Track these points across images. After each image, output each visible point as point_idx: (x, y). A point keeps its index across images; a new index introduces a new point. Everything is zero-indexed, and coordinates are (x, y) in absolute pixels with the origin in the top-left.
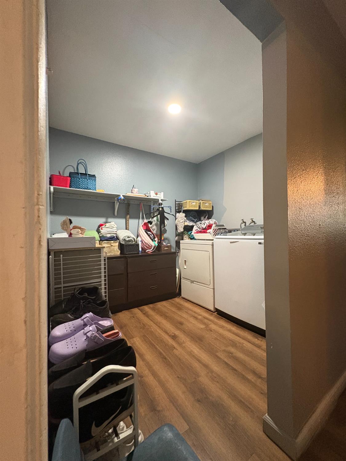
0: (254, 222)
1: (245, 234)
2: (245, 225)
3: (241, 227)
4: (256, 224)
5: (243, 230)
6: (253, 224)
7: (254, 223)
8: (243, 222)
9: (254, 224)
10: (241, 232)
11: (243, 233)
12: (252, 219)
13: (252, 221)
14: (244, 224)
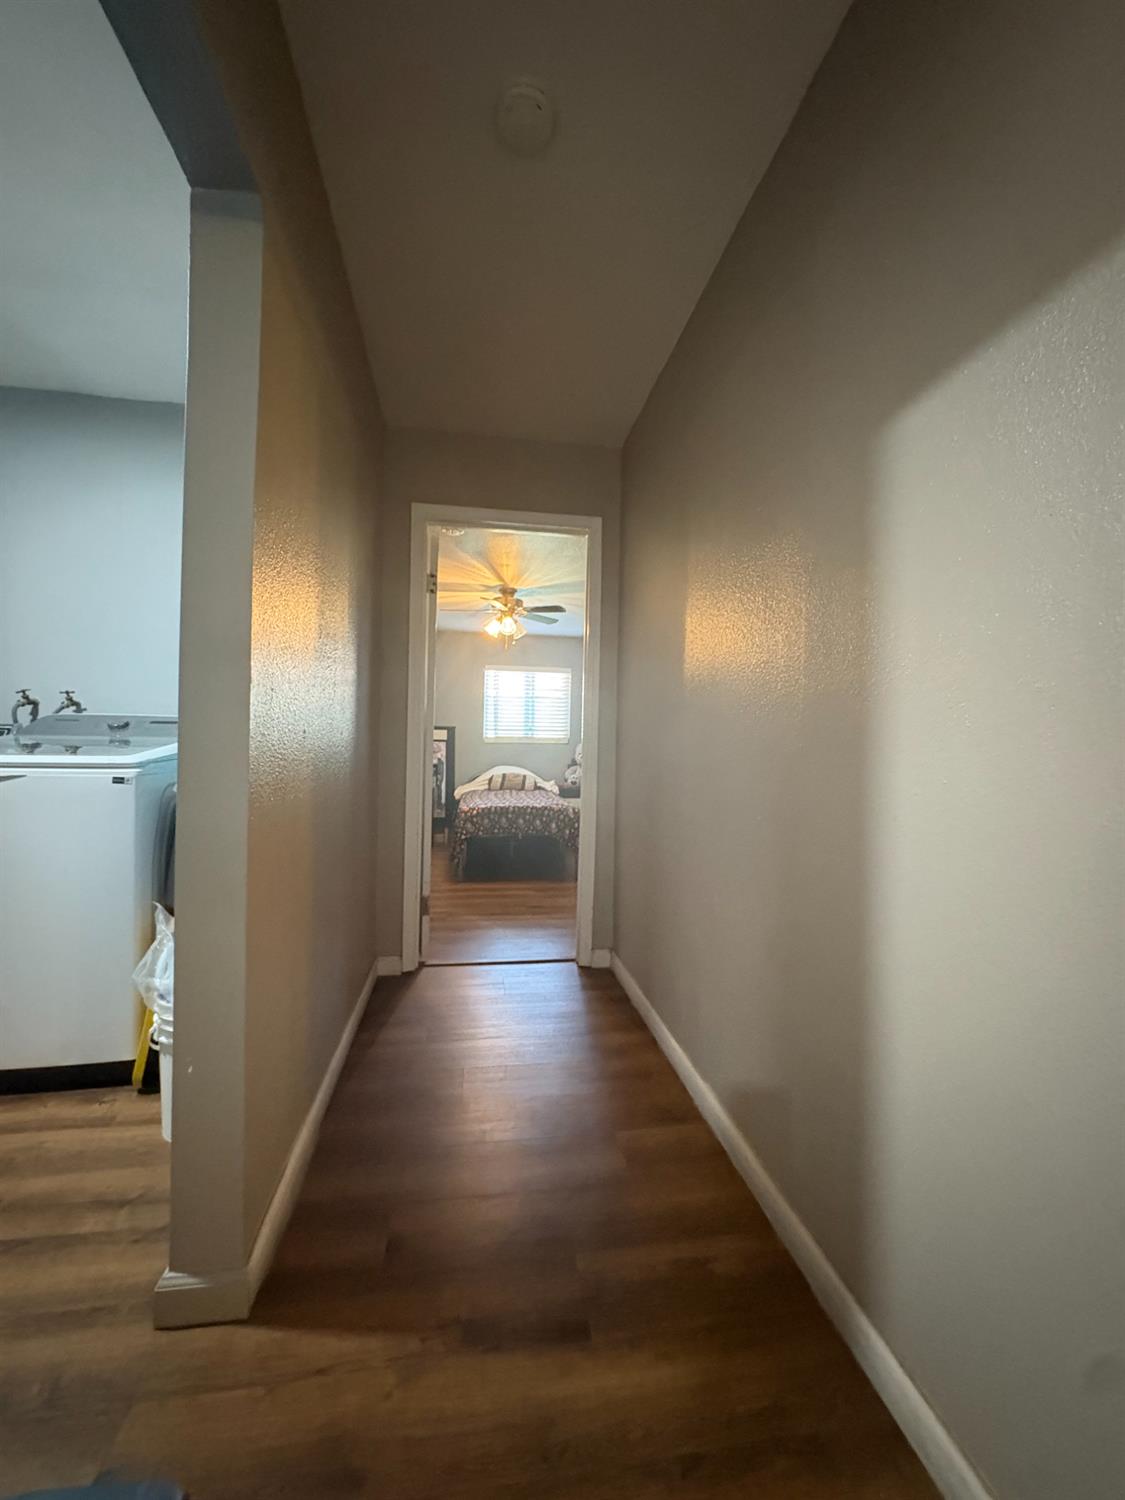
0: (77, 704)
1: (32, 748)
2: (34, 713)
3: (16, 721)
4: (84, 713)
5: (21, 731)
6: (70, 711)
7: (74, 708)
8: (22, 700)
9: (75, 711)
10: (16, 740)
11: (22, 742)
12: (67, 693)
13: (70, 699)
14: (29, 708)
